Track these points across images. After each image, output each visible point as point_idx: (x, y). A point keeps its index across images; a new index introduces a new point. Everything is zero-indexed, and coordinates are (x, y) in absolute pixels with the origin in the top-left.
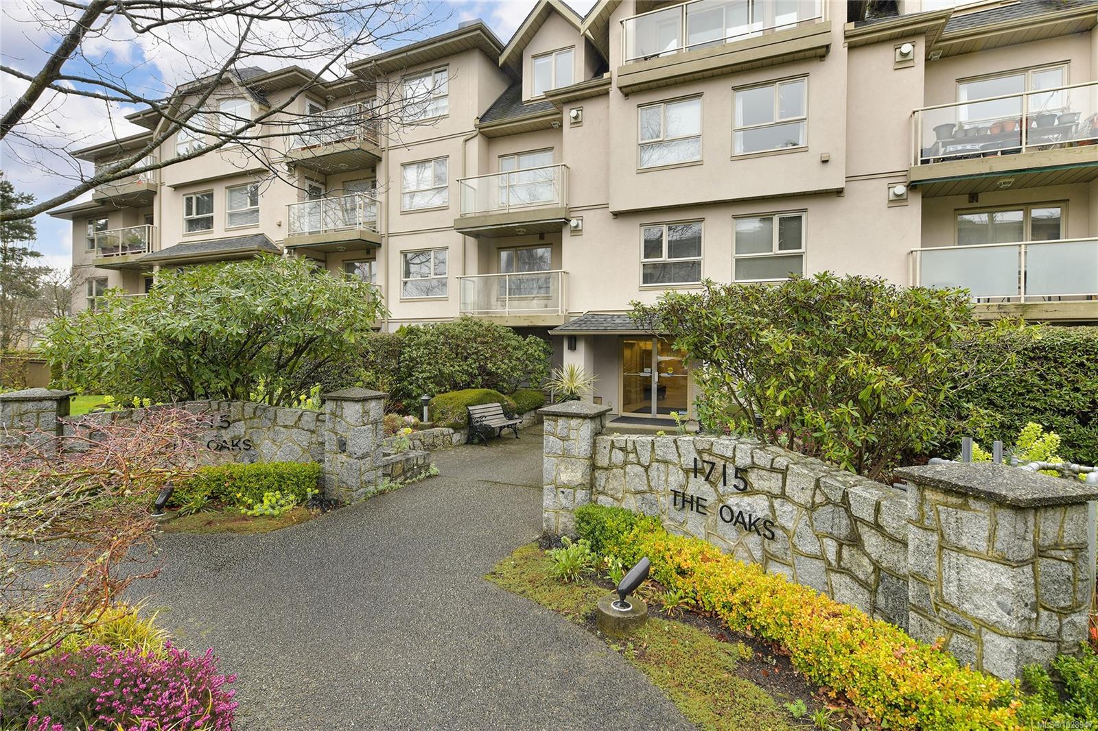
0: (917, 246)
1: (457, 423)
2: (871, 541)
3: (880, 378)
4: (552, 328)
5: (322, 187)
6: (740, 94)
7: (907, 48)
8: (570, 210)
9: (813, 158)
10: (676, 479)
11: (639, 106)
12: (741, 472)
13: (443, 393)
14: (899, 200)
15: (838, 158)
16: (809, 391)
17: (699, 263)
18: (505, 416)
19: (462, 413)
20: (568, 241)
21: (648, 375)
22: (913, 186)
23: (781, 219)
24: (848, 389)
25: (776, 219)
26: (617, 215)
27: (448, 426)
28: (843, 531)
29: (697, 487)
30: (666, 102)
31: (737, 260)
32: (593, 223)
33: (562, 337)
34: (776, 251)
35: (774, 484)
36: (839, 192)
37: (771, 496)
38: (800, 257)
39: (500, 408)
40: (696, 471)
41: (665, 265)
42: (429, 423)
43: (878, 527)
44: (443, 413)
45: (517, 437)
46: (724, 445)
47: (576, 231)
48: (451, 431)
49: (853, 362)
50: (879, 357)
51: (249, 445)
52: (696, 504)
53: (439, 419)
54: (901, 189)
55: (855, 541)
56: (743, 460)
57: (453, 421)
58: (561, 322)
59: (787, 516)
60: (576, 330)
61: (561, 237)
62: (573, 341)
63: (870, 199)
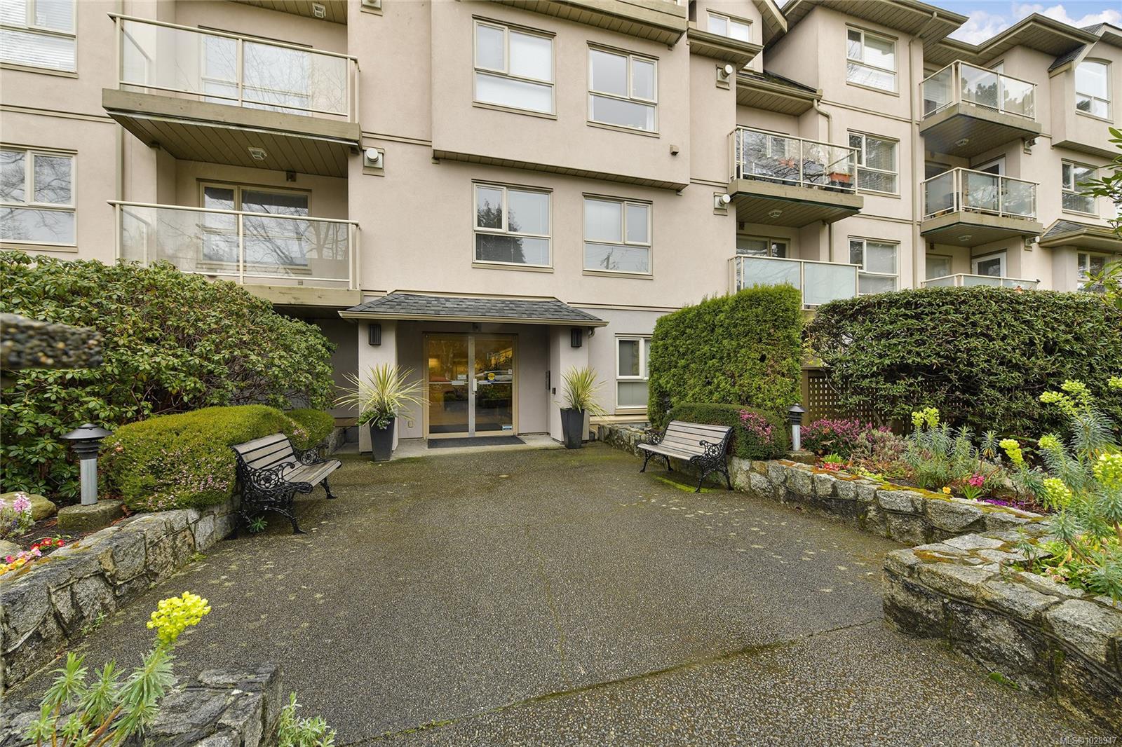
0: (734, 252)
1: (210, 491)
4: (344, 309)
6: (594, 54)
7: (729, 69)
8: (366, 135)
9: (662, 148)
11: (475, 17)
13: (129, 421)
14: (723, 208)
15: (684, 154)
18: (299, 459)
19: (222, 464)
20: (357, 181)
21: (463, 383)
26: (442, 158)
27: (183, 505)
30: (513, 27)
32: (401, 162)
34: (625, 241)
36: (678, 191)
39: (287, 443)
42: (104, 506)
44: (156, 471)
45: (329, 497)
47: (373, 167)
48: (192, 515)
53: (147, 489)
54: (727, 199)
57: (197, 489)
58: (354, 302)
60: (381, 314)
61: (344, 176)
62: (376, 329)
63: (701, 202)
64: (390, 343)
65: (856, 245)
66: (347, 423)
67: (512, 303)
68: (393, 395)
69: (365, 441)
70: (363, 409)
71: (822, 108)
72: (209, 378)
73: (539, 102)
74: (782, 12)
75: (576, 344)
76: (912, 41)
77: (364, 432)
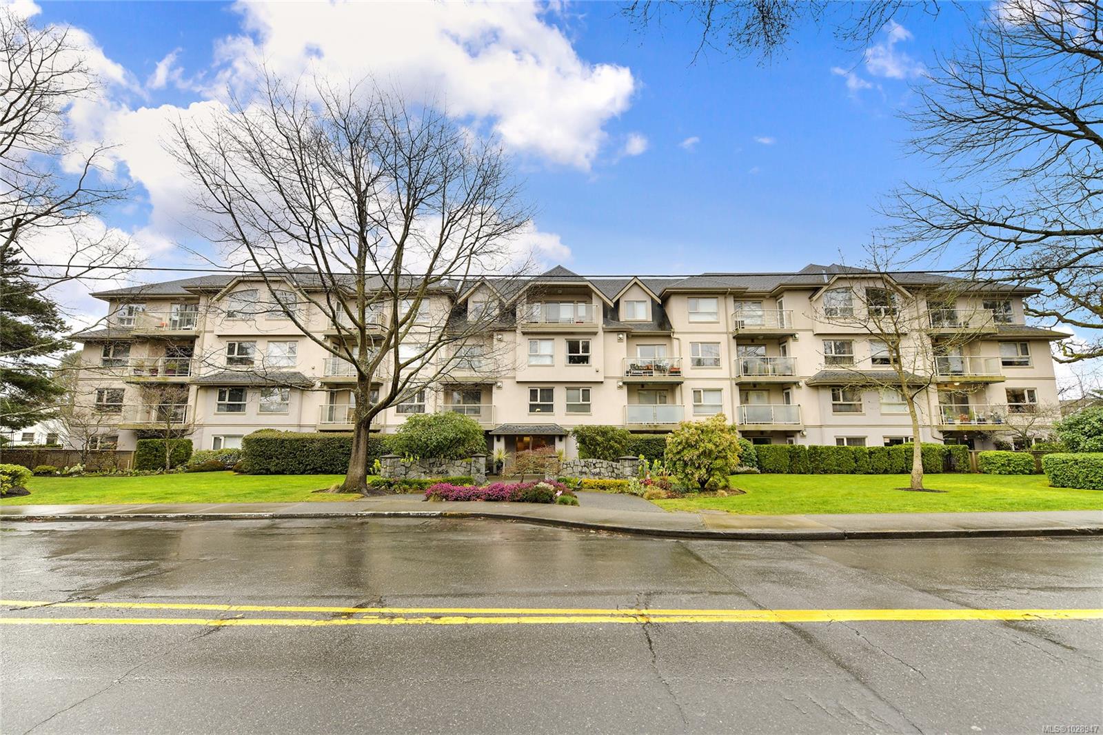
0: (626, 404)
2: (615, 470)
3: (616, 445)
4: (491, 431)
5: (338, 346)
7: (621, 336)
8: (496, 378)
9: (593, 369)
10: (580, 469)
11: (529, 339)
12: (594, 464)
14: (620, 387)
15: (601, 370)
16: (605, 448)
17: (552, 405)
20: (494, 389)
22: (624, 383)
23: (583, 390)
24: (612, 447)
25: (581, 390)
26: (518, 383)
28: (611, 470)
29: (585, 469)
30: (540, 339)
31: (567, 405)
32: (507, 384)
33: (493, 435)
34: (581, 402)
35: (600, 465)
36: (602, 382)
37: (600, 468)
38: (589, 405)
40: (585, 466)
41: (538, 405)
43: (616, 468)
46: (590, 460)
47: (499, 387)
49: (612, 443)
50: (616, 442)
51: (447, 472)
52: (585, 473)
54: (621, 384)
55: (613, 471)
56: (594, 462)
58: (493, 429)
59: (603, 470)
60: (499, 433)
61: (492, 390)
62: (499, 437)
63: (612, 386)
64: (503, 440)
65: (697, 392)
66: (490, 466)
67: (539, 427)
68: (503, 456)
69: (495, 471)
70: (495, 460)
71: (675, 336)
72: (467, 453)
73: (548, 361)
74: (659, 297)
75: (561, 440)
76: (726, 297)
77: (495, 467)
